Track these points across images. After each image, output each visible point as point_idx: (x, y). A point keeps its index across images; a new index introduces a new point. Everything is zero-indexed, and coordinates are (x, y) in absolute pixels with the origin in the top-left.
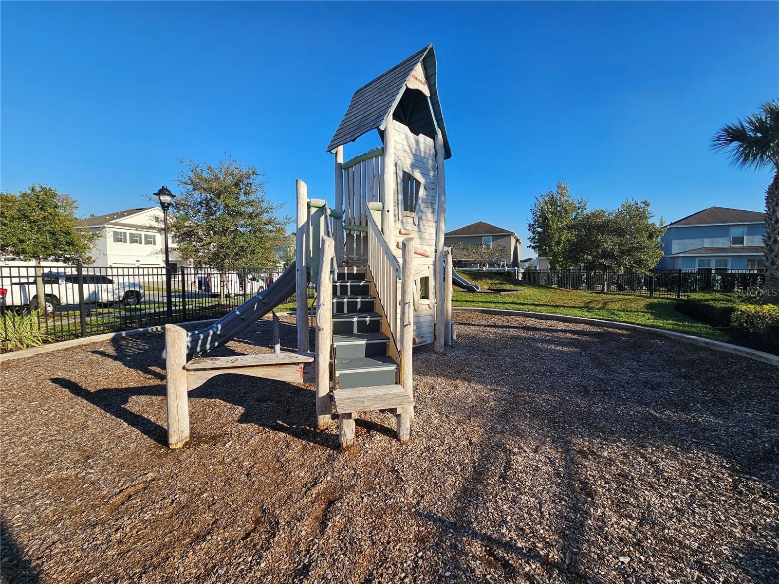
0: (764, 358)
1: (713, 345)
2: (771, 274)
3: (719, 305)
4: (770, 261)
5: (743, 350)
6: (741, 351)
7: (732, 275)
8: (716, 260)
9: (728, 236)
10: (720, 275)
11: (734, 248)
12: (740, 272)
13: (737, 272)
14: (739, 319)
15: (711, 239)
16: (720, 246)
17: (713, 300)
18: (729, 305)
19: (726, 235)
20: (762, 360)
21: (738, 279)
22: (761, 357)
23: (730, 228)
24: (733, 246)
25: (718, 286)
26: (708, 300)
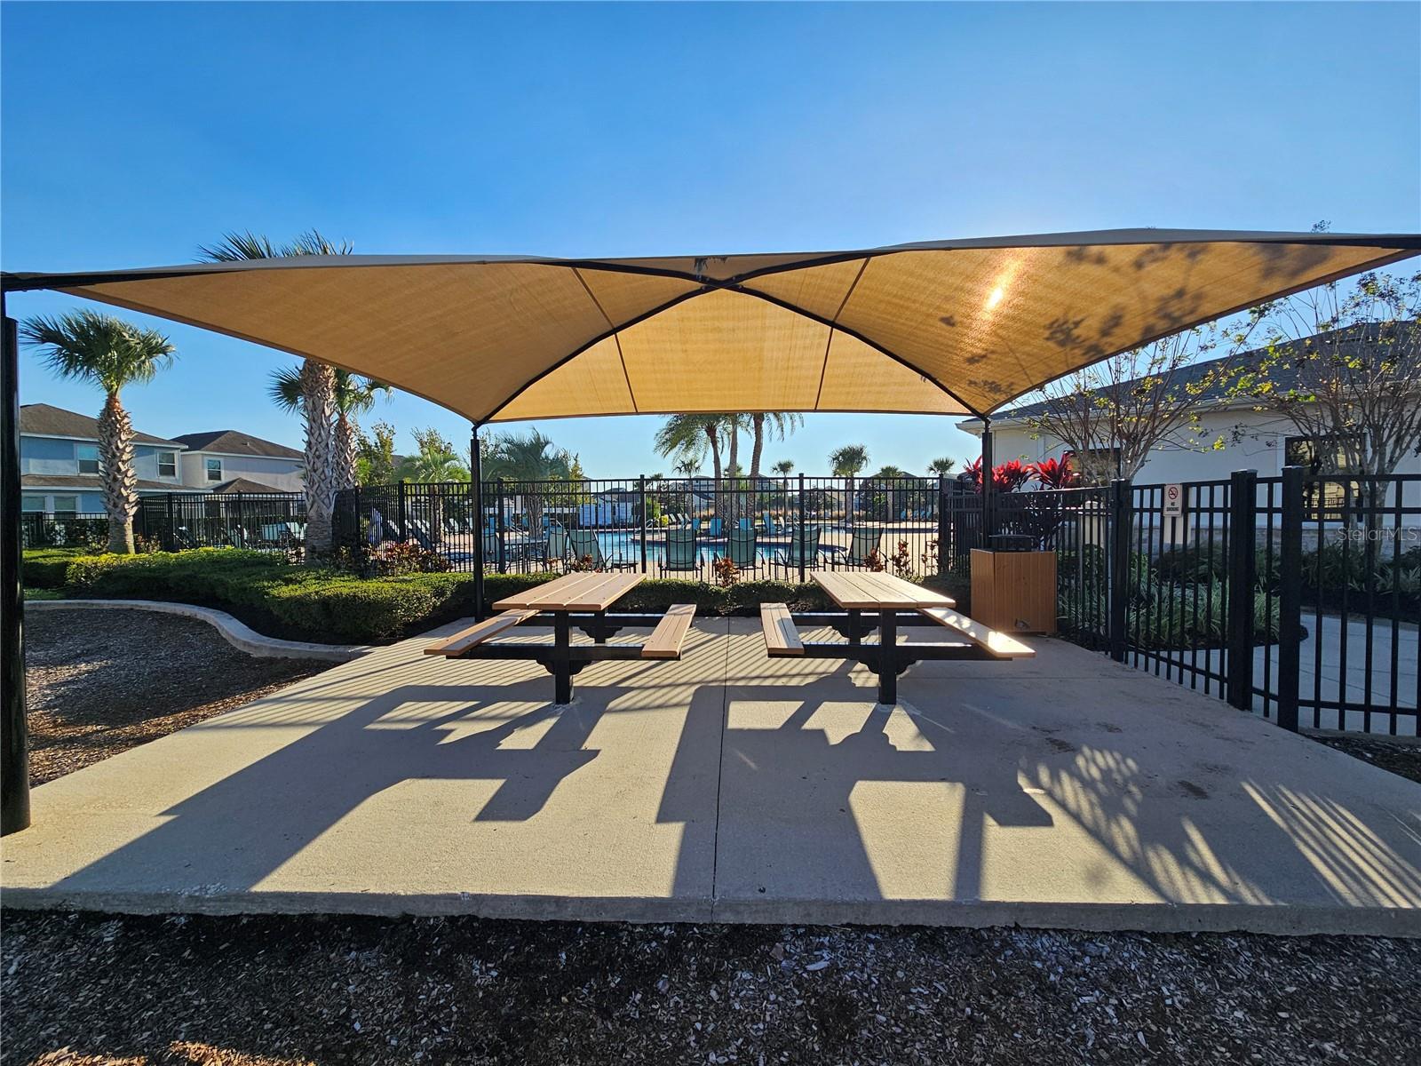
0: (97, 604)
1: (40, 605)
2: (115, 518)
3: (49, 561)
4: (112, 502)
5: (74, 603)
6: (74, 604)
7: (83, 523)
8: (55, 497)
9: (73, 458)
10: (63, 523)
11: (84, 478)
12: (93, 517)
13: (88, 517)
14: (75, 574)
15: (42, 461)
16: (60, 473)
17: (43, 557)
18: (65, 559)
19: (70, 456)
20: (94, 607)
21: (91, 528)
22: (93, 604)
23: (75, 445)
24: (83, 474)
25: (60, 540)
26: (37, 558)
